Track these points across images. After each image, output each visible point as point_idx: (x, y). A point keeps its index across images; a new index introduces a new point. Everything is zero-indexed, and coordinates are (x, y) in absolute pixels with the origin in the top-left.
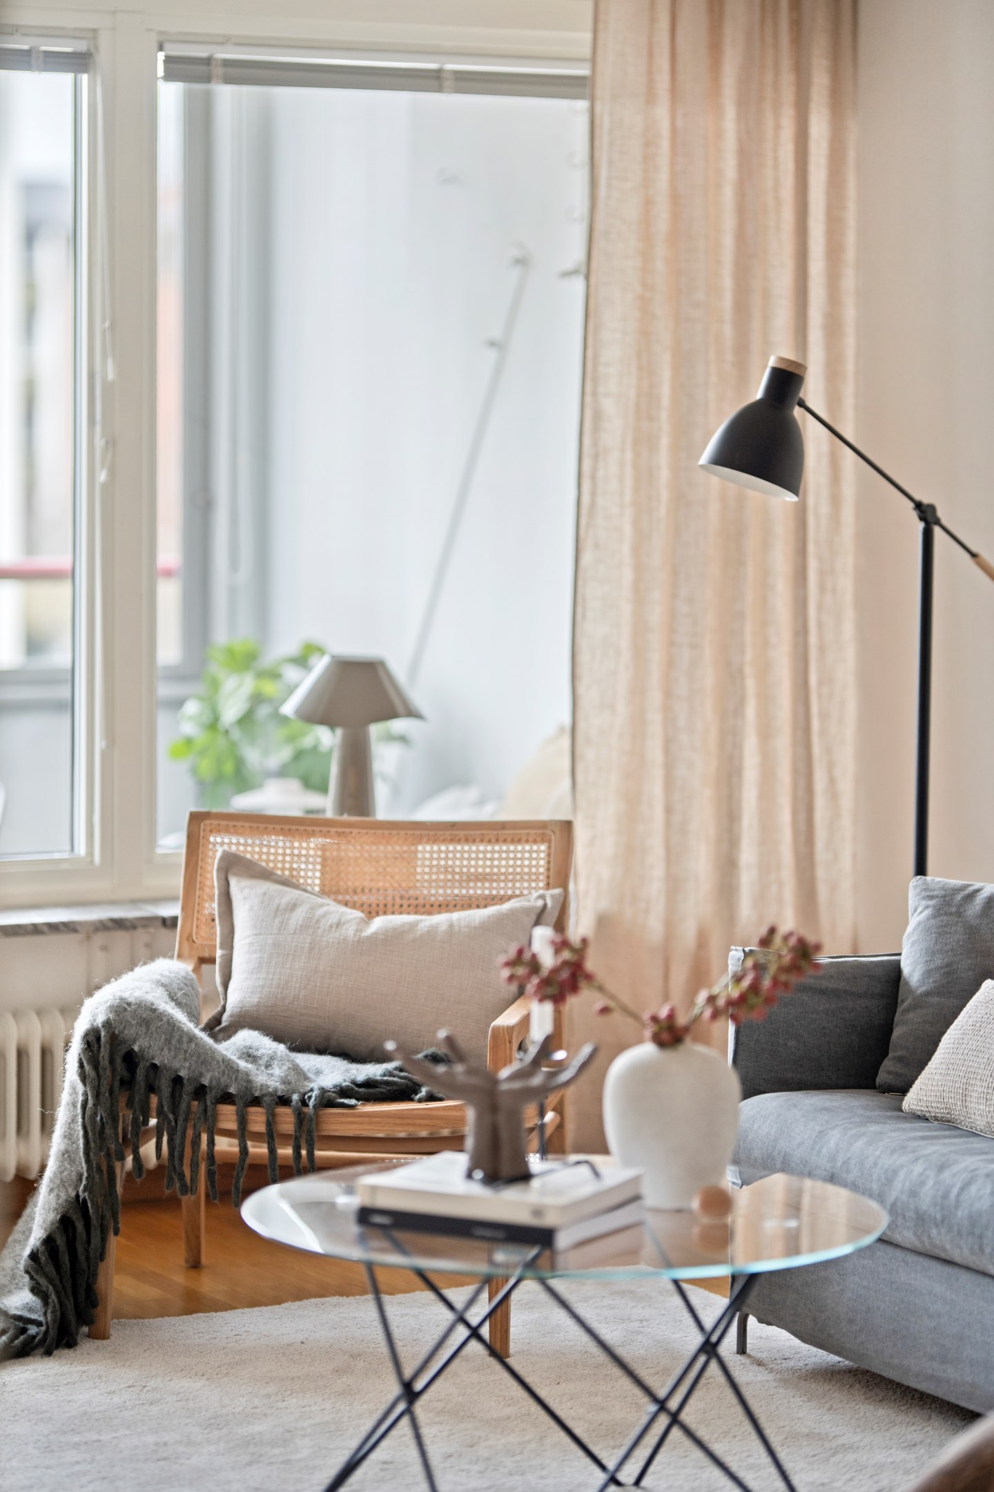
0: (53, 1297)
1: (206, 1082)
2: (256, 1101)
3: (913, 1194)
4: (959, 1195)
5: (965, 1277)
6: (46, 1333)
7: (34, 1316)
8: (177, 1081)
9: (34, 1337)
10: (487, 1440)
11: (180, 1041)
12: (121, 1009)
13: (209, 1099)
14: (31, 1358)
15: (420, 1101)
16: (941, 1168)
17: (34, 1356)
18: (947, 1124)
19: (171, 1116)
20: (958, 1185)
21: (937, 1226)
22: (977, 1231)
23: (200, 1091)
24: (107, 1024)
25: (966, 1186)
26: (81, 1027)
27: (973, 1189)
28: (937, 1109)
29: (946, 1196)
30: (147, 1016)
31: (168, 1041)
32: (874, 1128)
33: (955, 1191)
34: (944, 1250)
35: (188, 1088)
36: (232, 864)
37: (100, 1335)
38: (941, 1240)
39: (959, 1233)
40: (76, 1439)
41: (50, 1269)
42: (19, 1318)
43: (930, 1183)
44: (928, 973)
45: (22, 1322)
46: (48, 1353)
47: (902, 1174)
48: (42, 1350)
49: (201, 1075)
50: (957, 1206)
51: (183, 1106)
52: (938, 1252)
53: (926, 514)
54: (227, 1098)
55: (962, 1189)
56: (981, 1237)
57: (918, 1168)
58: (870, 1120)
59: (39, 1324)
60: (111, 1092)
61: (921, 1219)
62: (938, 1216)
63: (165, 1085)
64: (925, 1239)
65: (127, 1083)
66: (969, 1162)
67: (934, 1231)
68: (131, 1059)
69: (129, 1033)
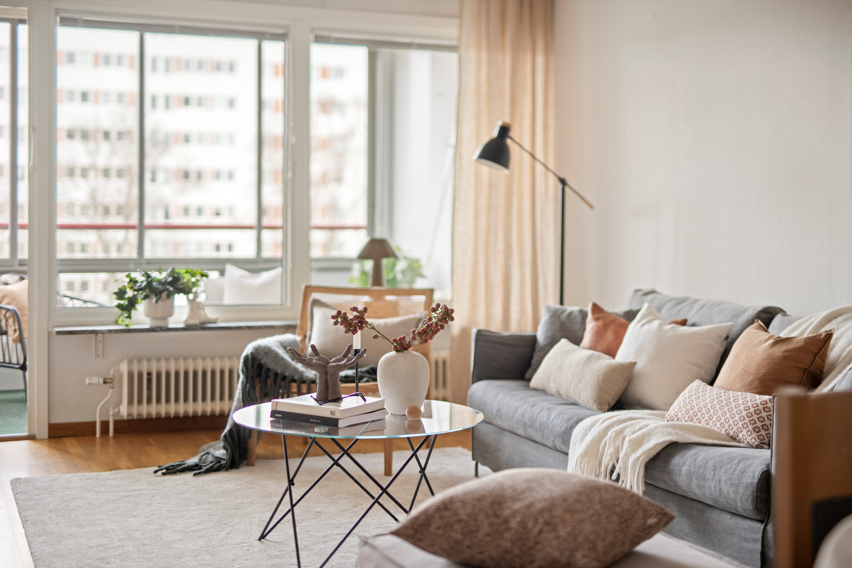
0: (229, 450)
1: (287, 374)
2: (304, 382)
3: (523, 416)
4: (537, 416)
5: (541, 447)
6: (226, 463)
7: (223, 457)
8: (276, 374)
9: (222, 464)
10: (362, 505)
11: (278, 360)
12: (258, 350)
13: (287, 381)
14: (220, 472)
15: (364, 382)
16: (533, 406)
17: (222, 471)
18: (543, 391)
19: (274, 387)
20: (537, 412)
21: (530, 428)
22: (542, 430)
23: (284, 378)
24: (252, 354)
25: (540, 413)
26: (244, 354)
27: (542, 414)
28: (540, 386)
29: (533, 417)
30: (267, 351)
31: (274, 360)
32: (515, 392)
33: (536, 414)
34: (533, 437)
35: (280, 377)
36: (316, 303)
37: (250, 464)
38: (531, 433)
39: (536, 430)
40: (214, 500)
41: (230, 440)
42: (218, 458)
43: (528, 411)
44: (546, 338)
45: (218, 460)
46: (227, 470)
47: (520, 409)
48: (224, 469)
49: (285, 372)
50: (536, 420)
51: (278, 383)
52: (531, 438)
53: (563, 182)
54: (294, 381)
55: (538, 414)
56: (543, 432)
57: (525, 406)
58: (515, 390)
59: (224, 459)
60: (252, 378)
61: (525, 425)
62: (530, 424)
63: (272, 375)
64: (527, 433)
65: (259, 375)
66: (543, 404)
67: (529, 430)
68: (260, 366)
69: (260, 357)
